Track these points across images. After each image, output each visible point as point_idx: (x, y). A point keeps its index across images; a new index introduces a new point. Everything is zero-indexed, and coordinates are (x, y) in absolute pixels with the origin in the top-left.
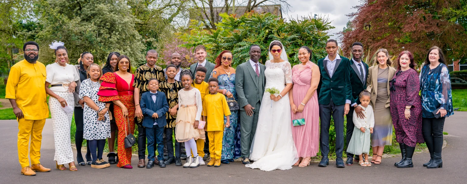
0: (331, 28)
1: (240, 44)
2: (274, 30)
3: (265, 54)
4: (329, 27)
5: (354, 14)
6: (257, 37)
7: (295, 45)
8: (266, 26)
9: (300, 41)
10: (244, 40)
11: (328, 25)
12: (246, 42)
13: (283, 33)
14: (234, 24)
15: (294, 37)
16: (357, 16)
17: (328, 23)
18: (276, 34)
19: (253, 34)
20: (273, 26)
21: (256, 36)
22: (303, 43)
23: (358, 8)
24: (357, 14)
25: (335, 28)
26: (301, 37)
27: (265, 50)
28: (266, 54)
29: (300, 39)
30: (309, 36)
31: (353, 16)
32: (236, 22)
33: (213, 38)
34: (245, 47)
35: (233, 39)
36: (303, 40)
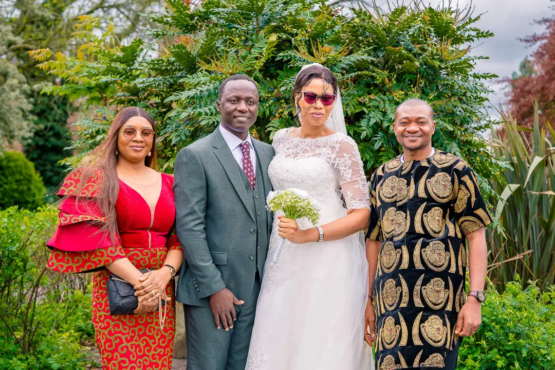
0: (480, 34)
1: (190, 80)
2: (301, 36)
3: (268, 113)
4: (474, 33)
5: (539, 38)
6: (244, 58)
7: (368, 85)
8: (273, 24)
9: (381, 75)
10: (205, 67)
11: (472, 25)
12: (209, 72)
13: (327, 47)
14: (185, 20)
15: (359, 58)
16: (545, 41)
17: (471, 21)
18: (303, 49)
19: (234, 49)
20: (298, 24)
21: (243, 53)
22: (390, 80)
23: (548, 24)
24: (546, 38)
25: (491, 35)
26: (387, 62)
27: (267, 100)
28: (271, 113)
29: (383, 69)
30: (409, 59)
31: (536, 41)
32: (192, 17)
33: (121, 63)
34: (205, 88)
35: (173, 63)
36: (392, 69)
